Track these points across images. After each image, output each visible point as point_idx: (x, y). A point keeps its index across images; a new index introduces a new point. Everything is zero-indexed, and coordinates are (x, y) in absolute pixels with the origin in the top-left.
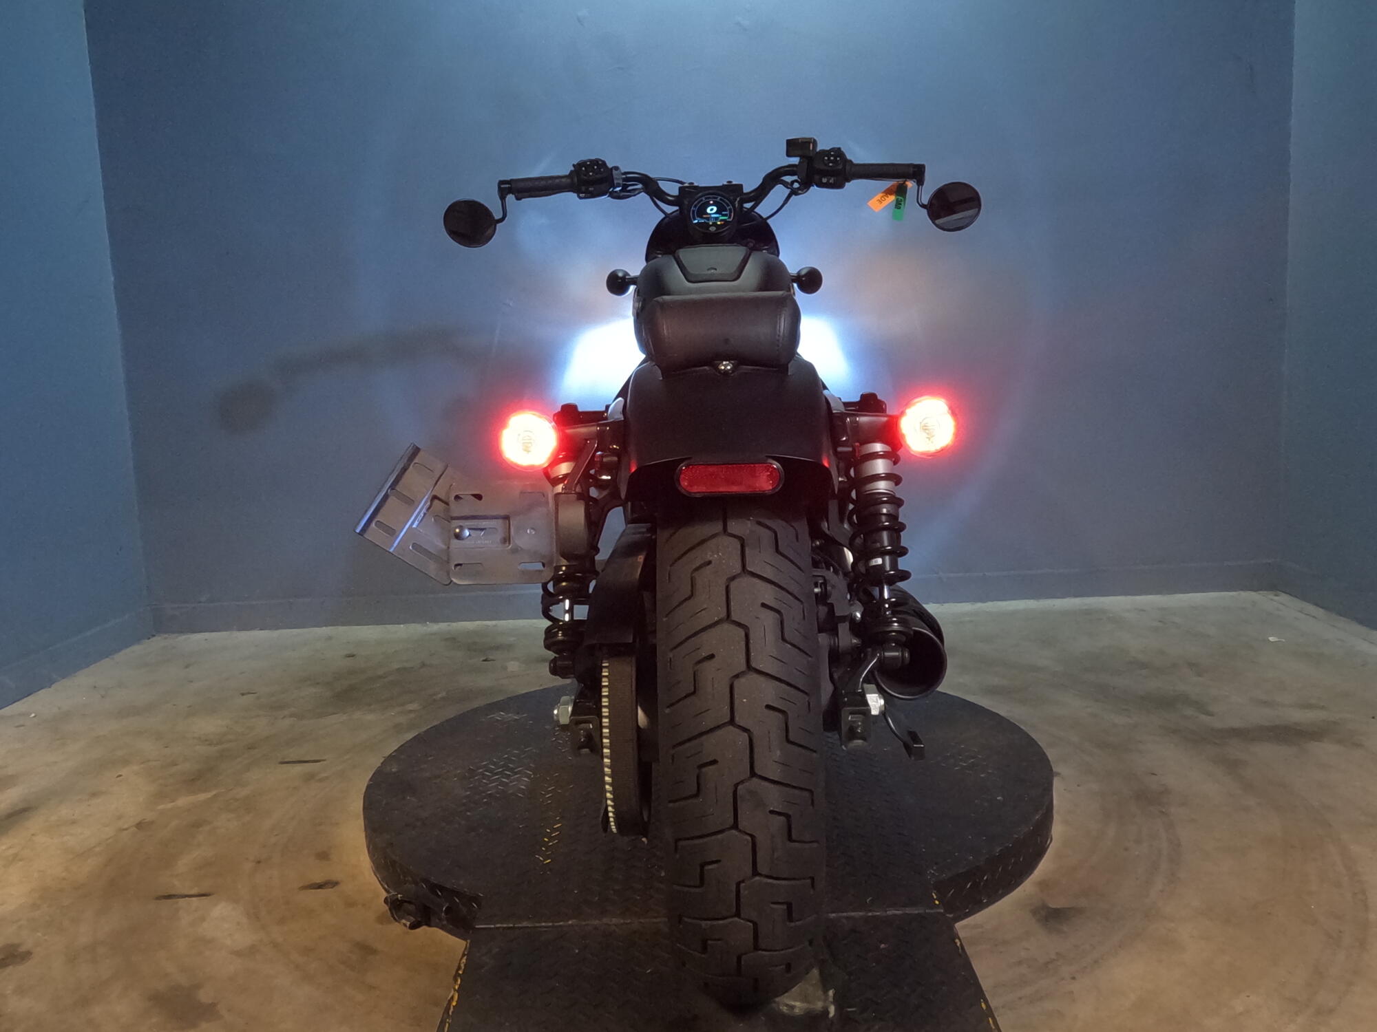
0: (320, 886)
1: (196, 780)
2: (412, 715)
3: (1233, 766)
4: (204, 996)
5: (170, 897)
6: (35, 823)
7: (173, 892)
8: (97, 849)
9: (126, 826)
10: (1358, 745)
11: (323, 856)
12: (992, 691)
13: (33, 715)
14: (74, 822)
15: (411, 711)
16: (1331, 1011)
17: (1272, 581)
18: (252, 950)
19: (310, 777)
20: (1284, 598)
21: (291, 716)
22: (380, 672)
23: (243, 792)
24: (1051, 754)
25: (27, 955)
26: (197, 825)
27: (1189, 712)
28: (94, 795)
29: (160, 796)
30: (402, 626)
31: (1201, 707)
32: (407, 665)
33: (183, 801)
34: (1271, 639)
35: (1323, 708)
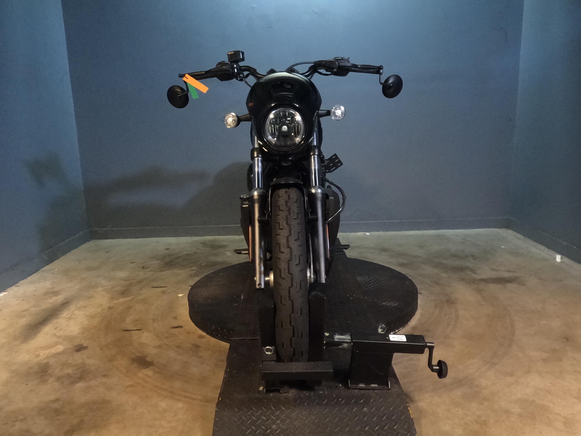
0: (177, 327)
1: (124, 293)
2: (194, 271)
3: (479, 291)
4: (148, 359)
5: (127, 330)
6: (72, 307)
7: (127, 329)
8: (98, 315)
9: (104, 308)
10: (524, 285)
11: (175, 318)
12: (402, 265)
13: (56, 270)
14: (86, 307)
15: (194, 270)
16: (496, 364)
17: (507, 225)
18: (160, 347)
19: (164, 292)
20: (510, 232)
21: (151, 271)
22: (180, 255)
23: (142, 297)
24: (418, 287)
25: (86, 348)
26: (129, 308)
27: (469, 273)
28: (89, 298)
29: (113, 298)
30: (184, 238)
31: (473, 271)
32: (189, 253)
33: (121, 300)
34: (503, 247)
35: (514, 272)
